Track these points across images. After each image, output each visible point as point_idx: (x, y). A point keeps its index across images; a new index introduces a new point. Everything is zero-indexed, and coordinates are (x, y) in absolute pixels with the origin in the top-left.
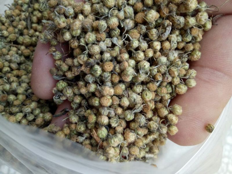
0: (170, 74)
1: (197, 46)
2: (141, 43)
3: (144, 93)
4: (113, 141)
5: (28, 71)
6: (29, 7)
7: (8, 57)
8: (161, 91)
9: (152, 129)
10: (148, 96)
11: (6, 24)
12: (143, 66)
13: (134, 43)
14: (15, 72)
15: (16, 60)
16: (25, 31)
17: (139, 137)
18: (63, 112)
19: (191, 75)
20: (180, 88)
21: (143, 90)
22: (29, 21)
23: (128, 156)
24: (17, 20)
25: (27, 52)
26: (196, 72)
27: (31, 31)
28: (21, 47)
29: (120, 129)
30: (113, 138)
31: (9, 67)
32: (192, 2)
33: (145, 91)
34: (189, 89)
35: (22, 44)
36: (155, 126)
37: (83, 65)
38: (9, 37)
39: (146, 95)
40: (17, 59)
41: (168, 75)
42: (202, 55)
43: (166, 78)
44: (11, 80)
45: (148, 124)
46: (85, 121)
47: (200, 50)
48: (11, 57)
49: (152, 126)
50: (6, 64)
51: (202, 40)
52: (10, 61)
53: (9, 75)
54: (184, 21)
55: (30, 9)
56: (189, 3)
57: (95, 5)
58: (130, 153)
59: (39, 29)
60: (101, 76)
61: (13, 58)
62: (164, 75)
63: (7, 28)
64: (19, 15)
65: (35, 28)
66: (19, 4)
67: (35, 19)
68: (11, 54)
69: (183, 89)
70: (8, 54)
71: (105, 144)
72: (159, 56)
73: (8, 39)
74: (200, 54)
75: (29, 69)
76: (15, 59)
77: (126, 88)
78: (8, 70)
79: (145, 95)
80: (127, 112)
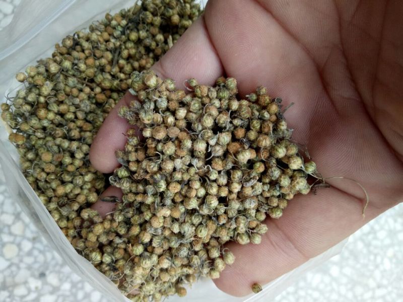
0: (236, 222)
1: (283, 205)
2: (220, 177)
3: (200, 228)
4: (144, 262)
5: (95, 126)
6: (123, 33)
7: (77, 101)
8: (220, 231)
9: (192, 263)
10: (201, 234)
11: (87, 52)
12: (209, 203)
13: (212, 175)
14: (79, 123)
15: (85, 109)
16: (108, 68)
17: (173, 266)
18: (112, 199)
19: (259, 230)
20: (242, 238)
21: (201, 224)
22: (116, 55)
23: (157, 278)
24: (102, 49)
25: (101, 98)
26: (267, 229)
27: (115, 70)
28: (95, 88)
29: (159, 251)
30: (146, 259)
31: (75, 113)
32: (295, 162)
33: (202, 226)
34: (251, 243)
35: (99, 85)
36: (196, 262)
37: (150, 174)
38: (86, 72)
39: (201, 231)
40: (87, 108)
41: (233, 221)
42: (282, 216)
43: (230, 223)
44: (71, 134)
45: (191, 256)
46: (128, 226)
47: (283, 210)
48: (80, 101)
49: (193, 260)
50: (72, 109)
51: (291, 200)
52: (77, 107)
53: (72, 125)
54: (277, 176)
55: (123, 37)
56: (292, 162)
57: (191, 113)
58: (159, 276)
59: (127, 70)
60: (163, 192)
61: (82, 105)
62: (230, 219)
63: (87, 58)
64: (107, 41)
65: (121, 65)
66: (111, 25)
67: (125, 53)
68: (81, 98)
69: (244, 240)
70: (77, 97)
71: (136, 260)
72: (233, 199)
73: (83, 75)
74: (281, 215)
75: (97, 124)
76: (84, 107)
77: (185, 212)
78: (71, 118)
79: (199, 231)
80: (174, 238)
